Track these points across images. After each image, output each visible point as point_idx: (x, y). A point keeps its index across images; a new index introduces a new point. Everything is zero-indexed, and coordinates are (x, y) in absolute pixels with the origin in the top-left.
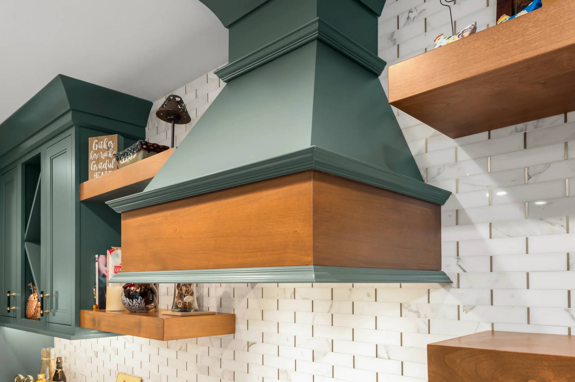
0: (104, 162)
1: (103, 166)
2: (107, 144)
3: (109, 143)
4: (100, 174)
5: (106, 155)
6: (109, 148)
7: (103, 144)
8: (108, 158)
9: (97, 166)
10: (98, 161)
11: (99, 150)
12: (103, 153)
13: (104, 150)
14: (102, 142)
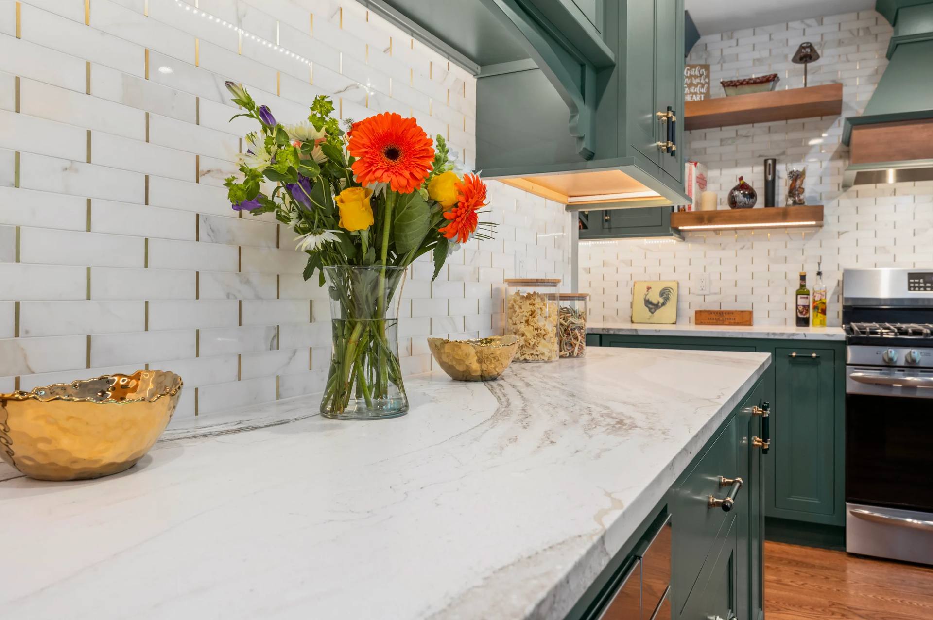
0: (696, 86)
1: (695, 90)
2: (699, 71)
3: (701, 71)
4: (692, 97)
5: (698, 80)
6: (701, 75)
7: (695, 71)
8: (698, 83)
9: (689, 89)
10: (690, 85)
11: (691, 76)
12: (695, 79)
13: (696, 77)
14: (694, 70)
